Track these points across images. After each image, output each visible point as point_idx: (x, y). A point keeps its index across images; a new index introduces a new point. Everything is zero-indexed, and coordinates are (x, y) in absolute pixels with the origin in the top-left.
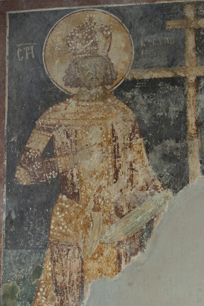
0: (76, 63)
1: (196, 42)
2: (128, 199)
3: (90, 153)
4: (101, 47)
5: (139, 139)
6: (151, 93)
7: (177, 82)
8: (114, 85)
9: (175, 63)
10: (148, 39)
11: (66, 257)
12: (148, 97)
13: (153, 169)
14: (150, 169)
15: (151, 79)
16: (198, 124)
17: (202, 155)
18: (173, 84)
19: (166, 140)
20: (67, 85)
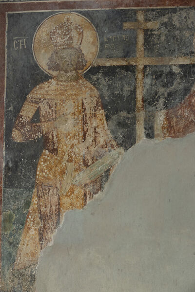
0: (57, 53)
1: (145, 39)
2: (92, 153)
3: (66, 120)
4: (75, 40)
5: (101, 111)
6: (111, 77)
7: (130, 69)
8: (84, 70)
9: (128, 55)
11: (48, 194)
12: (109, 80)
14: (108, 132)
15: (111, 66)
16: (144, 100)
17: (146, 123)
18: (127, 71)
19: (121, 111)
20: (49, 69)
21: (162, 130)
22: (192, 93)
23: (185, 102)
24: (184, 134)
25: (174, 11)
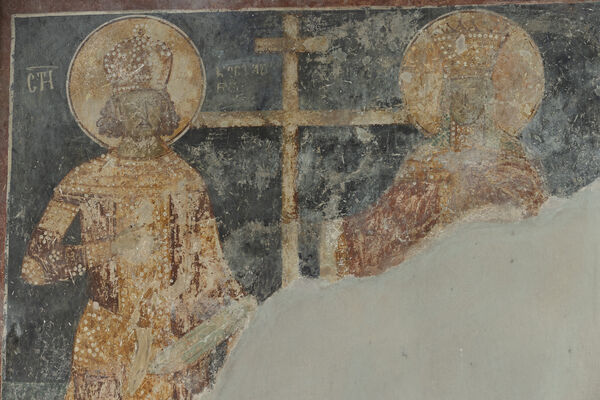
0: (118, 100)
1: (300, 73)
2: (191, 309)
3: (135, 240)
4: (156, 75)
5: (210, 219)
6: (230, 150)
7: (270, 133)
8: (174, 135)
9: (266, 105)
10: (229, 66)
11: (97, 394)
12: (225, 156)
14: (224, 264)
15: (231, 127)
16: (298, 199)
17: (303, 246)
18: (263, 137)
19: (250, 221)
20: (102, 132)
21: (334, 259)
22: (396, 184)
23: (381, 202)
24: (381, 268)
25: (360, 16)
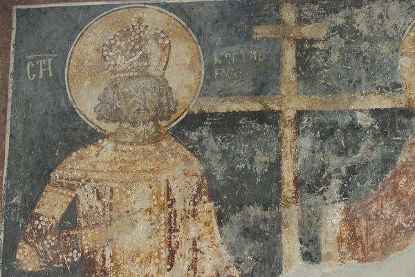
0: (116, 86)
1: (298, 58)
3: (132, 224)
4: (154, 62)
5: (208, 204)
6: (228, 134)
7: (267, 118)
8: (172, 120)
9: (264, 90)
10: (226, 52)
12: (223, 140)
13: (228, 249)
14: (223, 249)
15: (229, 112)
16: (298, 183)
17: (303, 231)
18: (261, 122)
19: (248, 206)
20: (100, 118)
21: (336, 245)
22: (398, 168)
23: (383, 186)
24: (385, 254)
25: (358, 3)
